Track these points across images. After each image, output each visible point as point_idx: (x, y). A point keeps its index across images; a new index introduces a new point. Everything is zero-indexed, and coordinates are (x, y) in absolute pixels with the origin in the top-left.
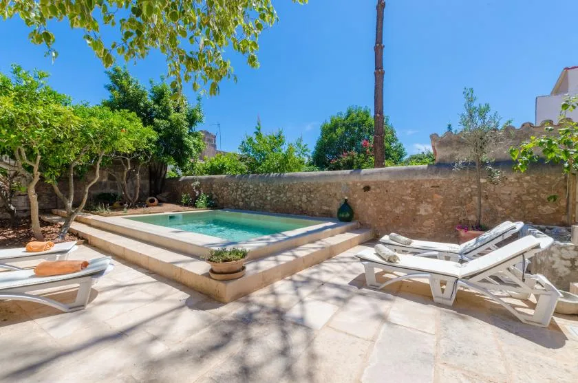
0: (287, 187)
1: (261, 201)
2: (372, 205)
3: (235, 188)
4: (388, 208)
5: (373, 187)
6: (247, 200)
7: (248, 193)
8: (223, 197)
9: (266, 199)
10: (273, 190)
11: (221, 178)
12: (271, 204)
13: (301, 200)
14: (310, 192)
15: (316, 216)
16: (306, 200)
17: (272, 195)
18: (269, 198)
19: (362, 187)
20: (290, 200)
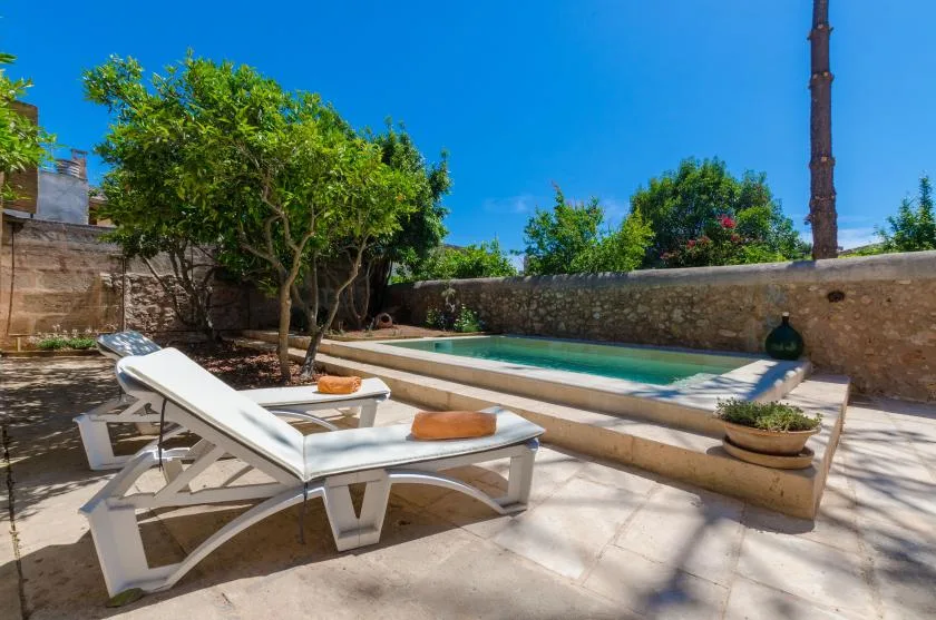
0: (638, 296)
1: (579, 321)
2: (848, 328)
3: (524, 298)
4: (892, 333)
5: (850, 293)
6: (549, 319)
7: (554, 308)
8: (499, 315)
9: (591, 317)
10: (606, 301)
11: (497, 283)
12: (601, 326)
13: (669, 319)
14: (692, 304)
15: (706, 348)
16: (681, 319)
17: (604, 310)
18: (597, 316)
19: (823, 293)
20: (644, 320)
